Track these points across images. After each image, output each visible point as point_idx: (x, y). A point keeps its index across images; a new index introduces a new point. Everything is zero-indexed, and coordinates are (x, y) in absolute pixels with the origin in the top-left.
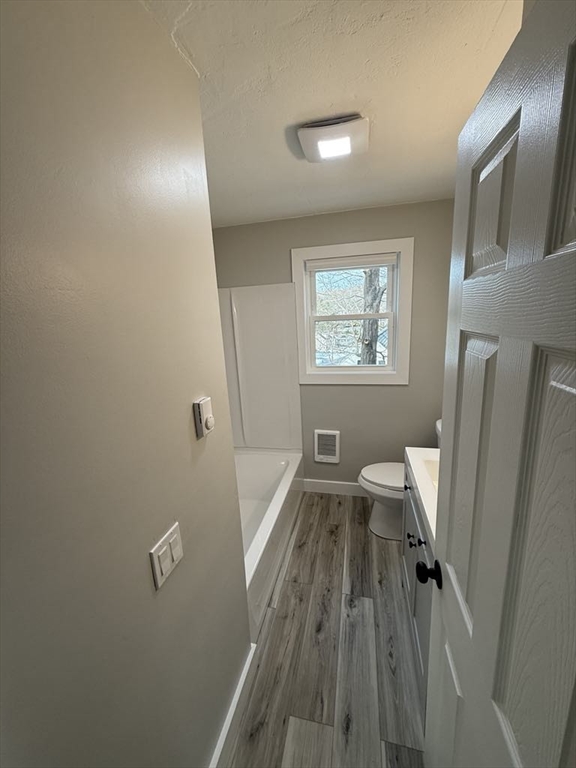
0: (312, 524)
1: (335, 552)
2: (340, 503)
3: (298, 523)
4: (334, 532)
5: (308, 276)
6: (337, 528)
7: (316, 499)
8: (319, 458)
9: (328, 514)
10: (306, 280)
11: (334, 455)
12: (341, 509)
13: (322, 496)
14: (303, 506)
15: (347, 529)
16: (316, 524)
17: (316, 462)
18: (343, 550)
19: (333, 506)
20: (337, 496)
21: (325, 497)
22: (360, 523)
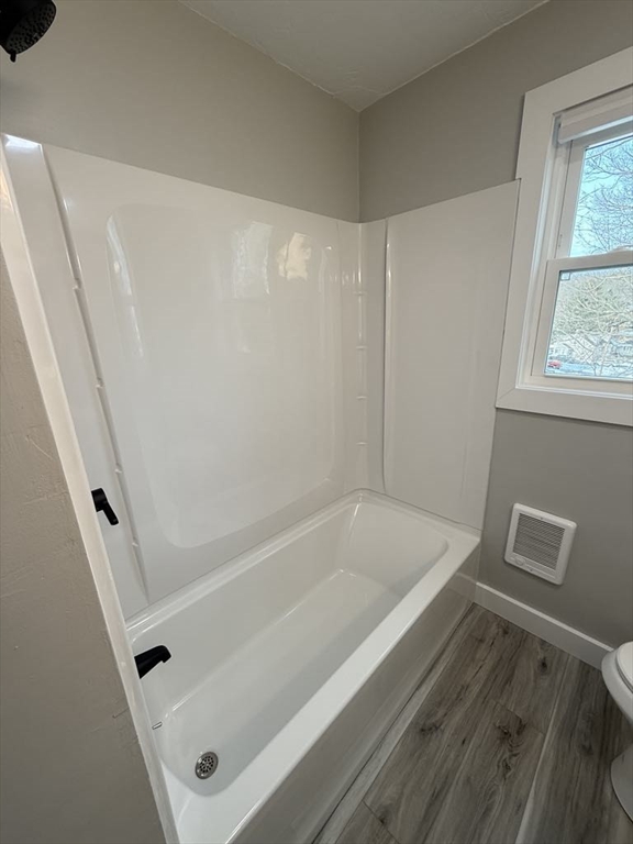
0: (466, 687)
1: (499, 798)
2: (544, 665)
3: (440, 669)
4: (512, 734)
5: (560, 160)
6: (521, 728)
7: (494, 629)
8: (513, 557)
9: (509, 680)
10: (552, 168)
11: (553, 566)
12: (545, 682)
13: (507, 629)
14: (461, 632)
15: (546, 744)
16: (475, 689)
17: (505, 562)
18: (520, 807)
19: (527, 668)
20: (543, 642)
21: (514, 637)
22: (588, 751)
